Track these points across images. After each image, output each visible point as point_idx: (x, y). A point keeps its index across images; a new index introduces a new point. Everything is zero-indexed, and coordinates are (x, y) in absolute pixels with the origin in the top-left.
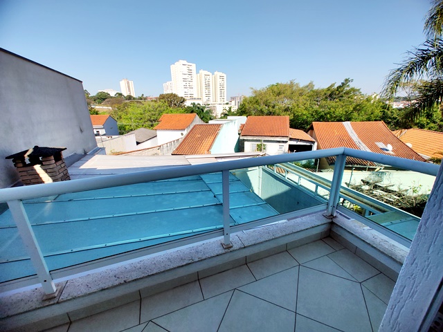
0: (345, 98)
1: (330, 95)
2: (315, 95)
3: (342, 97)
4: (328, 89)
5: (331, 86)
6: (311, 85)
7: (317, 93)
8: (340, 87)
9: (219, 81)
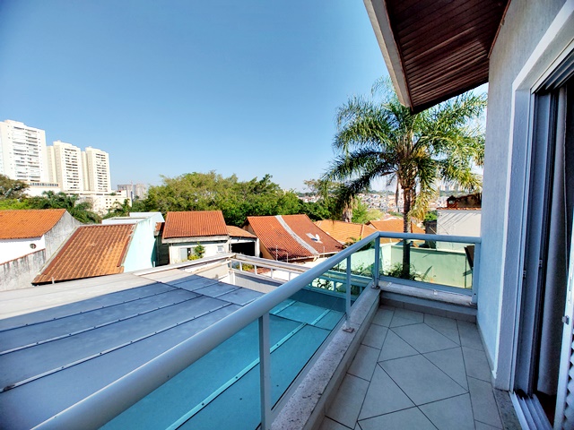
0: (268, 192)
1: (255, 189)
2: (241, 188)
3: (265, 191)
4: (252, 182)
5: (254, 180)
6: (234, 178)
7: (242, 186)
8: (262, 182)
9: (95, 161)
